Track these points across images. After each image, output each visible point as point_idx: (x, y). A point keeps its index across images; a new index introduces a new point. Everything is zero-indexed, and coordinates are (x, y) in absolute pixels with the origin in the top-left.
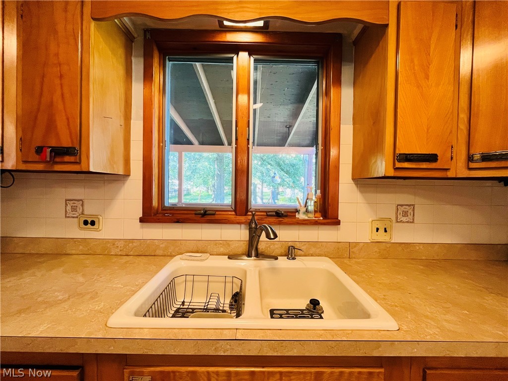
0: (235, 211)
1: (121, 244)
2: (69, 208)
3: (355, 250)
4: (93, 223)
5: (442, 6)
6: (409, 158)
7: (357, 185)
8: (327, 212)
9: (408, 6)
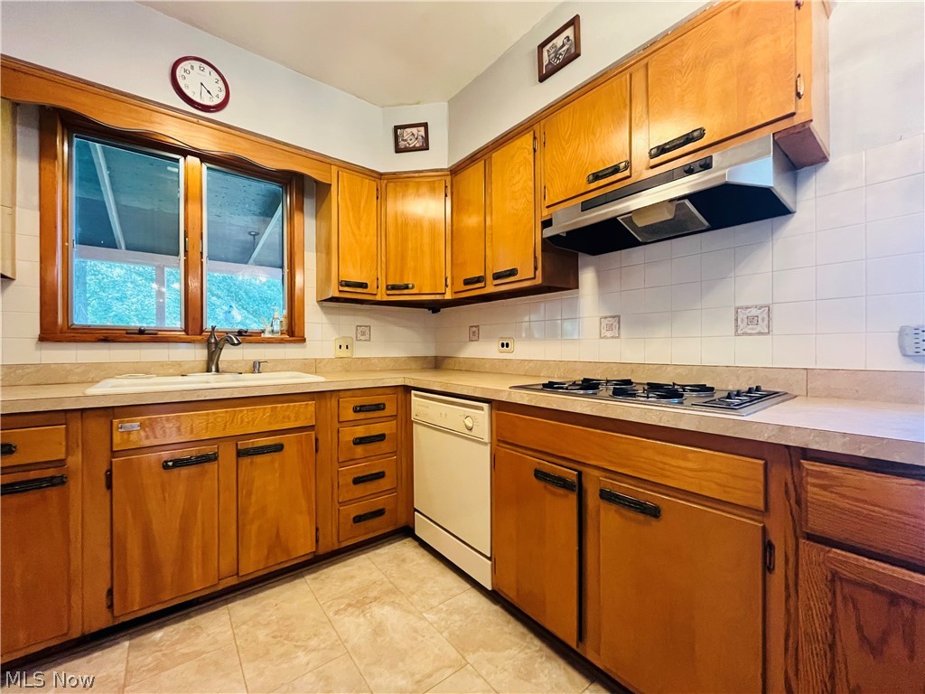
0: (186, 330)
3: (321, 365)
5: (367, 181)
6: (348, 284)
7: (322, 307)
8: (293, 332)
9: (345, 175)
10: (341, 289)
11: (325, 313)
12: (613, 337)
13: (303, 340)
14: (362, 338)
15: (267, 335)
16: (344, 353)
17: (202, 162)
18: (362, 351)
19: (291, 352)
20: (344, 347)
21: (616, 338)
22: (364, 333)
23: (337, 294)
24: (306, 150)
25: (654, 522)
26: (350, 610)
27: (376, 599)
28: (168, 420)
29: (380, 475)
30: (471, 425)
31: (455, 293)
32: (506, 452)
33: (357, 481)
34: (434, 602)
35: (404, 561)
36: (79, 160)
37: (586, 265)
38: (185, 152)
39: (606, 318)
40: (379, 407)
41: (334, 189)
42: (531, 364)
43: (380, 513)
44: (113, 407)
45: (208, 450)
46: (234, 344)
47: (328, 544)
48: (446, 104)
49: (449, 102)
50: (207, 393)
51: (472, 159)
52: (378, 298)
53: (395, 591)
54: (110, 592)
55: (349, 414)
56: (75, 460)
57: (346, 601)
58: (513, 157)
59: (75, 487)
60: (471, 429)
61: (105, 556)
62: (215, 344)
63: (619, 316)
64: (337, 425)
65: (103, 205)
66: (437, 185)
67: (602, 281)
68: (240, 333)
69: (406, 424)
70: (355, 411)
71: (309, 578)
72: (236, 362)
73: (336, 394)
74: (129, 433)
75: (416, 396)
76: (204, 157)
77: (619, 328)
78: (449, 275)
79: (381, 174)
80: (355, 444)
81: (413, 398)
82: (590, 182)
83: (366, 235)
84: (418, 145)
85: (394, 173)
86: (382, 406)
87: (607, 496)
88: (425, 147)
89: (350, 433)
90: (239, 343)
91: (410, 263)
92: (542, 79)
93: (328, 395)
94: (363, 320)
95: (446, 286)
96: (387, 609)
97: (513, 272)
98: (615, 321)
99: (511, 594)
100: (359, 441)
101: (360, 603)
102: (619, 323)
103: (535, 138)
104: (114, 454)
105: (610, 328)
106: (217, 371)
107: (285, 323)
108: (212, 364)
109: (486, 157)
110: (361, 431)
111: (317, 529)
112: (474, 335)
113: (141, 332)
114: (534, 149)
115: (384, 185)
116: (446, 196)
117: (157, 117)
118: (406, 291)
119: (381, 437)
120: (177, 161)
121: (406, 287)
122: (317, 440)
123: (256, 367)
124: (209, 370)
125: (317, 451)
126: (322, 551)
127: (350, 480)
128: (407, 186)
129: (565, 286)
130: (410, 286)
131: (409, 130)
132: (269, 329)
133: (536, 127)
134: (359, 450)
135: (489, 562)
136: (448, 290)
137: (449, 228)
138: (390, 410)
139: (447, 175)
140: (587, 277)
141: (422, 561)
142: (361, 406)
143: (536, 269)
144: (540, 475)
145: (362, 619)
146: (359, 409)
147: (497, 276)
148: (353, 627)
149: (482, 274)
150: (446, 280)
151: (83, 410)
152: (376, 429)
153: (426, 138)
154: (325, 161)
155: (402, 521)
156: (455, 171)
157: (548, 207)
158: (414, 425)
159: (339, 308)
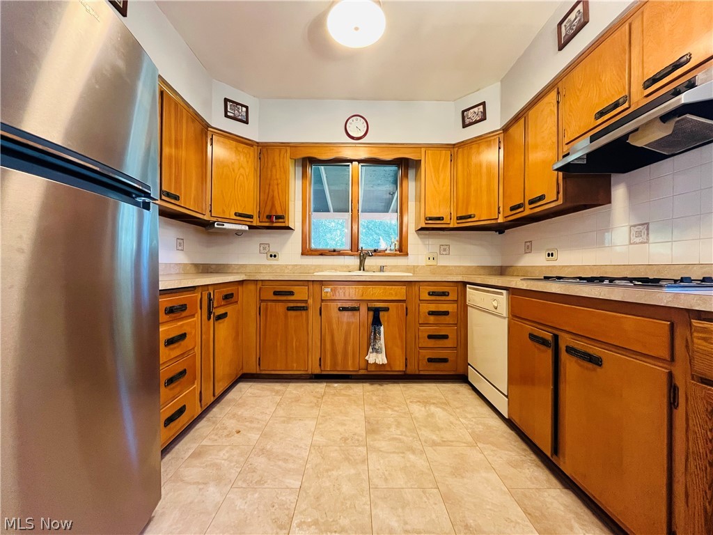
0: (351, 250)
1: (290, 267)
2: (262, 248)
3: (417, 270)
4: (275, 256)
5: (444, 152)
6: (431, 219)
7: (418, 234)
8: (402, 250)
9: (429, 152)
10: (427, 222)
11: (421, 238)
12: (641, 243)
13: (407, 254)
14: (444, 253)
15: (388, 252)
16: (431, 262)
17: (359, 163)
18: (443, 261)
19: (400, 261)
20: (431, 259)
21: (645, 243)
22: (445, 250)
23: (424, 226)
24: (407, 144)
25: (599, 369)
26: (419, 403)
27: (434, 404)
28: (340, 288)
29: (446, 337)
30: (496, 305)
31: (505, 217)
32: (515, 323)
33: (430, 337)
34: (468, 416)
35: (458, 393)
36: (314, 175)
37: (618, 183)
38: (351, 161)
39: (635, 226)
40: (444, 294)
41: (423, 162)
42: (570, 269)
43: (445, 360)
44: (322, 281)
45: (355, 305)
46: (370, 256)
47: (412, 369)
48: (499, 83)
49: (501, 81)
50: (355, 277)
51: (516, 119)
52: (451, 226)
53: (447, 404)
54: (320, 359)
55: (425, 296)
56: (310, 301)
57: (418, 400)
58: (542, 111)
59: (310, 311)
60: (496, 308)
61: (319, 344)
62: (363, 256)
63: (647, 224)
64: (419, 302)
65: (323, 191)
66: (492, 142)
67: (631, 194)
68: (375, 251)
69: (463, 307)
70: (429, 294)
71: (401, 385)
72: (373, 266)
73: (417, 283)
74: (327, 292)
75: (470, 288)
76: (359, 161)
77: (648, 234)
78: (501, 205)
79: (454, 145)
80: (429, 314)
81: (468, 289)
82: (596, 118)
83: (443, 186)
84: (478, 119)
85: (463, 142)
86: (447, 294)
87: (570, 350)
88: (484, 118)
89: (426, 308)
90: (372, 255)
91: (473, 200)
92: (560, 49)
93: (413, 283)
94: (444, 241)
95: (499, 213)
96: (438, 410)
97: (542, 198)
98: (643, 228)
99: (517, 420)
100: (432, 313)
101: (425, 402)
102: (648, 229)
103: (558, 93)
104: (322, 300)
105: (639, 234)
106: (364, 270)
107: (397, 244)
108: (362, 266)
109: (525, 115)
110: (433, 307)
111: (406, 359)
112: (529, 248)
113: (334, 251)
114: (558, 102)
115: (456, 151)
116: (499, 148)
117: (340, 149)
118: (469, 220)
119: (446, 313)
120: (349, 166)
121: (470, 217)
122: (407, 308)
123: (382, 269)
124: (360, 270)
125: (407, 315)
126: (409, 372)
127: (426, 335)
128: (471, 148)
129: (595, 203)
130: (473, 216)
131: (472, 111)
132: (389, 248)
133: (560, 84)
134: (432, 318)
135: (507, 399)
136: (501, 216)
137: (501, 171)
138: (453, 296)
139: (501, 133)
140: (619, 193)
141: (470, 397)
142: (433, 292)
143: (558, 193)
144: (533, 337)
145: (423, 409)
146: (432, 294)
147: (531, 202)
148: (418, 410)
149: (522, 202)
150: (499, 209)
151: (313, 281)
152: (443, 307)
153: (484, 113)
154: (417, 147)
155: (460, 371)
156: (506, 129)
157: (567, 144)
158: (469, 308)
159: (429, 234)
